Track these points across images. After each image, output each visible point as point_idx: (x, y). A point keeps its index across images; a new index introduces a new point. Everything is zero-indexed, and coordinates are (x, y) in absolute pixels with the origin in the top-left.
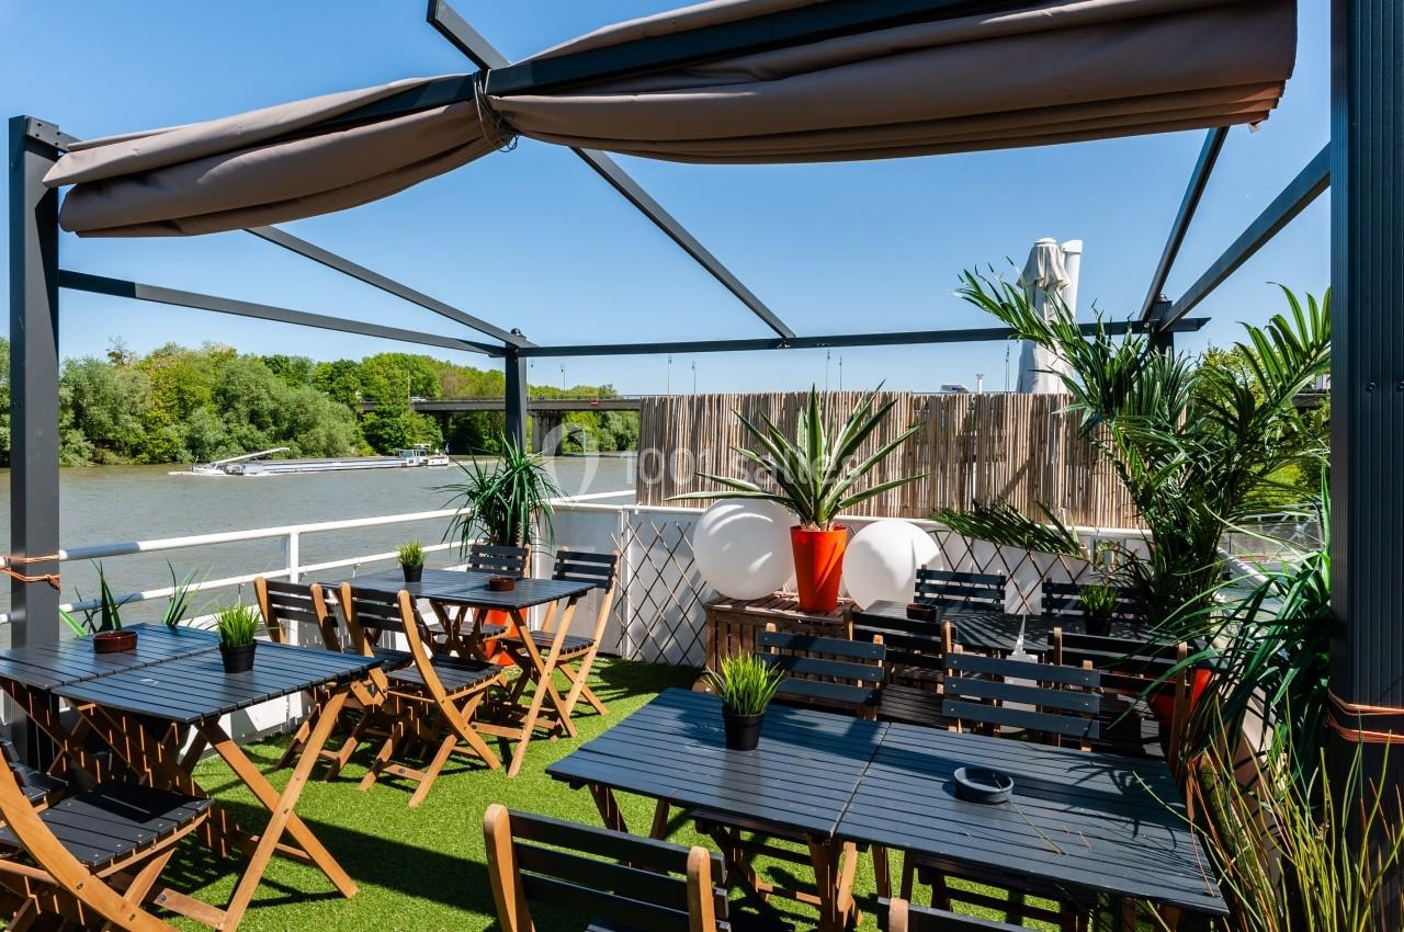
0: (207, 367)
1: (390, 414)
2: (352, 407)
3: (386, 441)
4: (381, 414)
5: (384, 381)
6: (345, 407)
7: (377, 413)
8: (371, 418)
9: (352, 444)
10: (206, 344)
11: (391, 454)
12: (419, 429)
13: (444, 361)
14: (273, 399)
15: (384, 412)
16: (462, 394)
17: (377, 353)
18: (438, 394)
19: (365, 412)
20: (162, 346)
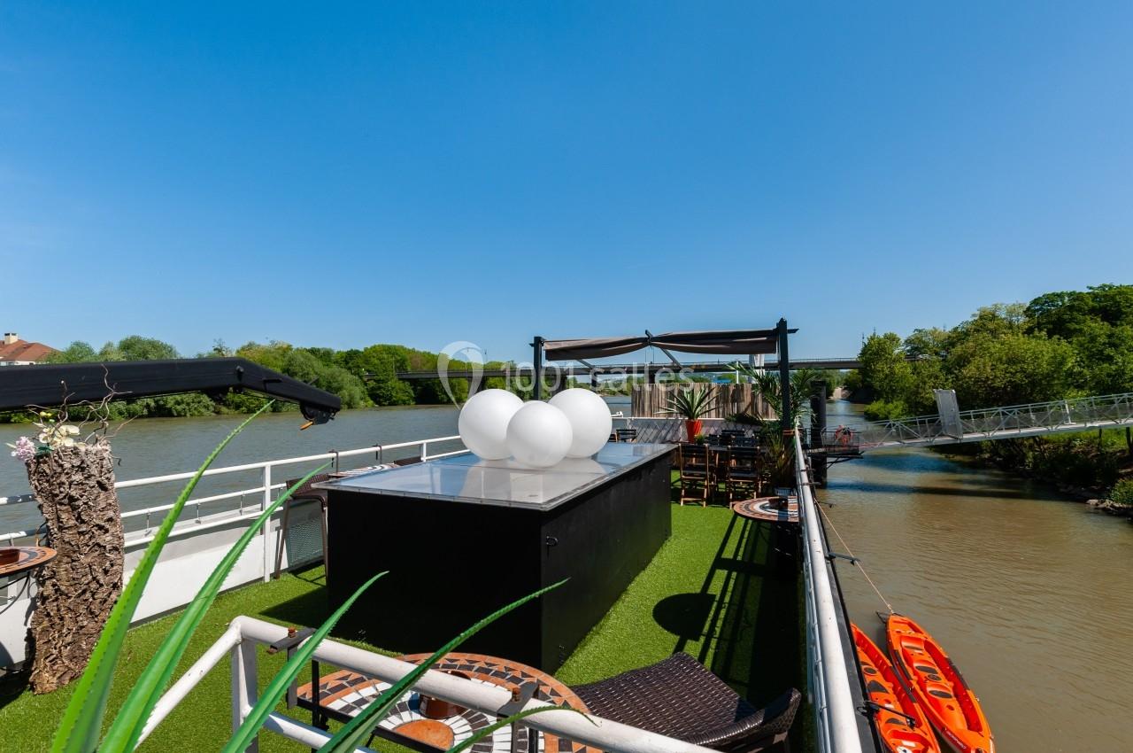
0: (277, 356)
1: (383, 381)
2: (361, 377)
3: (380, 397)
4: (378, 381)
5: (376, 362)
6: (357, 378)
7: (375, 381)
8: (372, 384)
9: (362, 399)
10: (272, 342)
11: (384, 405)
12: (400, 389)
13: (411, 348)
14: (316, 373)
15: (380, 380)
16: (425, 369)
17: (373, 345)
18: (409, 369)
19: (368, 380)
20: (246, 344)
